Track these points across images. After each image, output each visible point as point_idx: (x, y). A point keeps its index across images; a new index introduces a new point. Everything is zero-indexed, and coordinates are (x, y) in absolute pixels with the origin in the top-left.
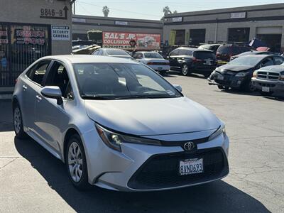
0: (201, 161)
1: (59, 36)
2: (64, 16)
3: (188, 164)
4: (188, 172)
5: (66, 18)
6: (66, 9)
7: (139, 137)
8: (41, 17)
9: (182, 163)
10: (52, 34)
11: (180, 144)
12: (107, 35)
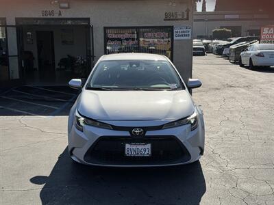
0: (149, 146)
1: (181, 36)
2: (185, 17)
3: (135, 147)
4: (134, 154)
5: (187, 19)
6: (188, 11)
7: (95, 120)
8: (165, 20)
9: (127, 146)
10: (175, 34)
11: (129, 129)
12: (265, 30)
